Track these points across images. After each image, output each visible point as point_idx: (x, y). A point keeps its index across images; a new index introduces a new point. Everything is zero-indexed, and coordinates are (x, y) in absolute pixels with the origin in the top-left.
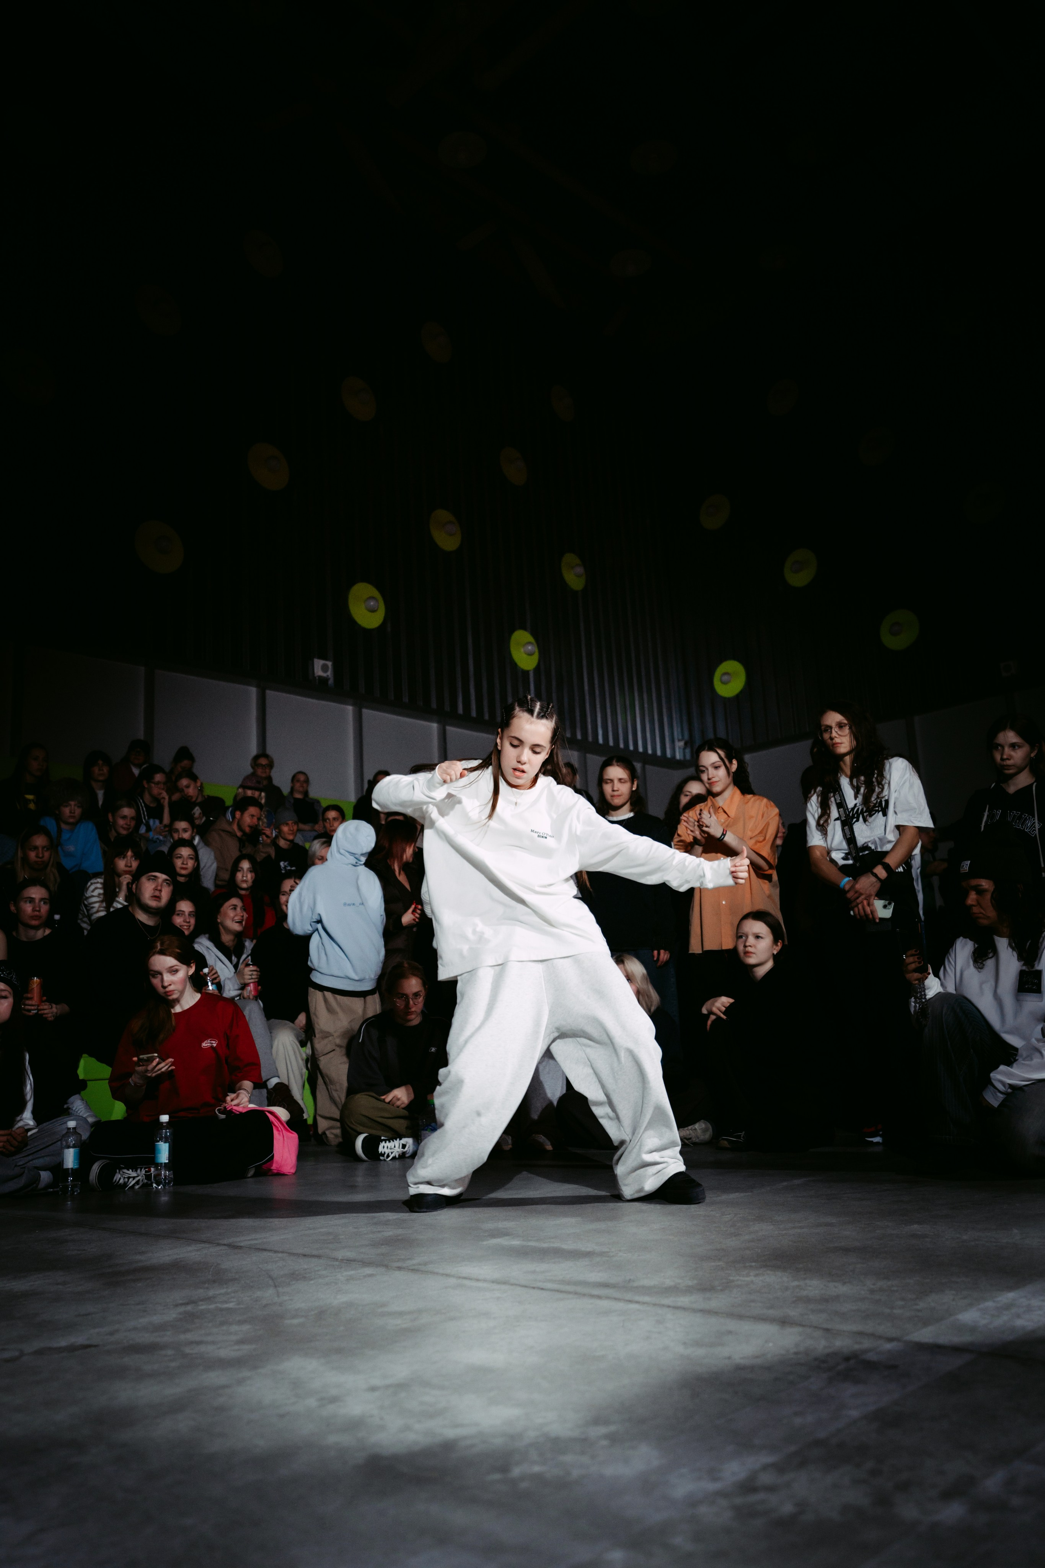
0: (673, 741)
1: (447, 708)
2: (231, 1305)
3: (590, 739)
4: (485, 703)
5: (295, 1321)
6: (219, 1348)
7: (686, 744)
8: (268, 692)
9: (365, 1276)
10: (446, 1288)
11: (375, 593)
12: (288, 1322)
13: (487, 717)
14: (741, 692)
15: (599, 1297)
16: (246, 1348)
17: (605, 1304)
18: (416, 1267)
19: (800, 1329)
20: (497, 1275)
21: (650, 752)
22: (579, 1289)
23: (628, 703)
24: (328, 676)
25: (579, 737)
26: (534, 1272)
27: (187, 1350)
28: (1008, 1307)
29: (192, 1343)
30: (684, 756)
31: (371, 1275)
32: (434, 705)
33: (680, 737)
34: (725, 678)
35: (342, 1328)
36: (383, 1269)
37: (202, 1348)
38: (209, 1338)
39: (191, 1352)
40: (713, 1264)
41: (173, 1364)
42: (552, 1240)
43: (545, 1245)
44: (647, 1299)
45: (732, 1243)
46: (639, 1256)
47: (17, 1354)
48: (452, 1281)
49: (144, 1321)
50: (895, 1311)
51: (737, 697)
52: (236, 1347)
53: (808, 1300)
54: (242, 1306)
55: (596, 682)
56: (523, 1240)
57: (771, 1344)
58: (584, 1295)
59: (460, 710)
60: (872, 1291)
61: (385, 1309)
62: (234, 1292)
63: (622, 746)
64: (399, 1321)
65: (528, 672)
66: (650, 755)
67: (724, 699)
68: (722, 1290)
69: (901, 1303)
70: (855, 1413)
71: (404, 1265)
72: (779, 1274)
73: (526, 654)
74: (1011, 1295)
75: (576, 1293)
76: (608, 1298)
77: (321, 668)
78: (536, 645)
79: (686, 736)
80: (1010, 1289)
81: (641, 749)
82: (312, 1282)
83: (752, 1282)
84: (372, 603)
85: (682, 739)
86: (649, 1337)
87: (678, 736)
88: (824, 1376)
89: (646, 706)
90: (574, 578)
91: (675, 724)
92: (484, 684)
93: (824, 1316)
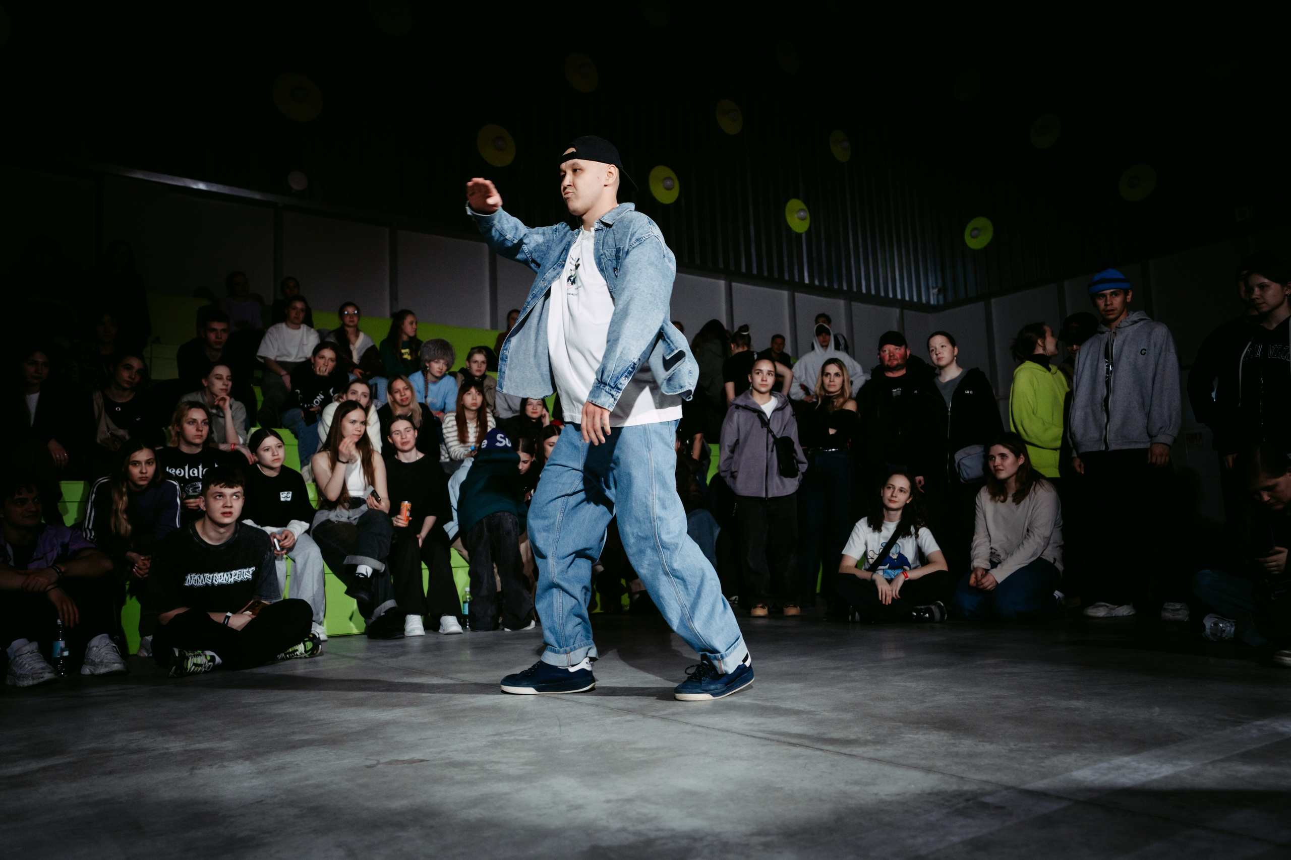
0: (928, 289)
1: (733, 268)
2: (525, 738)
3: (855, 289)
4: (765, 262)
5: (567, 751)
6: (510, 767)
7: (939, 291)
9: (626, 721)
10: (683, 732)
11: (672, 175)
12: (561, 751)
13: (766, 274)
14: (989, 244)
15: (794, 745)
16: (528, 767)
17: (797, 750)
18: (665, 716)
19: (940, 776)
20: (723, 726)
21: (907, 298)
22: (782, 738)
25: (845, 288)
26: (751, 724)
27: (488, 767)
28: (1119, 768)
29: (492, 762)
30: (938, 301)
31: (633, 721)
32: (721, 266)
33: (934, 285)
34: (975, 232)
35: (599, 758)
36: (641, 717)
37: (498, 767)
38: (505, 760)
39: (490, 768)
40: (893, 724)
41: (476, 776)
42: (775, 700)
43: (768, 704)
44: (830, 748)
45: (916, 708)
46: (838, 715)
47: (375, 762)
48: (689, 728)
49: (463, 745)
50: (1022, 766)
51: (986, 248)
52: (522, 767)
53: (957, 754)
54: (533, 739)
55: (860, 241)
56: (753, 700)
57: (913, 786)
58: (784, 743)
59: (744, 270)
60: (1011, 751)
61: (634, 746)
62: (530, 729)
63: (882, 294)
64: (640, 755)
65: (800, 234)
66: (907, 301)
67: (974, 251)
68: (892, 744)
69: (1031, 760)
70: (955, 839)
71: (659, 714)
72: (942, 733)
73: (799, 218)
74: (1126, 759)
75: (778, 741)
76: (801, 745)
78: (808, 213)
79: (940, 284)
80: (1127, 754)
81: (899, 297)
82: (587, 724)
83: (918, 739)
84: (668, 183)
85: (937, 287)
86: (821, 776)
87: (932, 283)
88: (944, 811)
89: (904, 259)
90: (841, 152)
91: (929, 274)
92: (764, 247)
93: (963, 767)
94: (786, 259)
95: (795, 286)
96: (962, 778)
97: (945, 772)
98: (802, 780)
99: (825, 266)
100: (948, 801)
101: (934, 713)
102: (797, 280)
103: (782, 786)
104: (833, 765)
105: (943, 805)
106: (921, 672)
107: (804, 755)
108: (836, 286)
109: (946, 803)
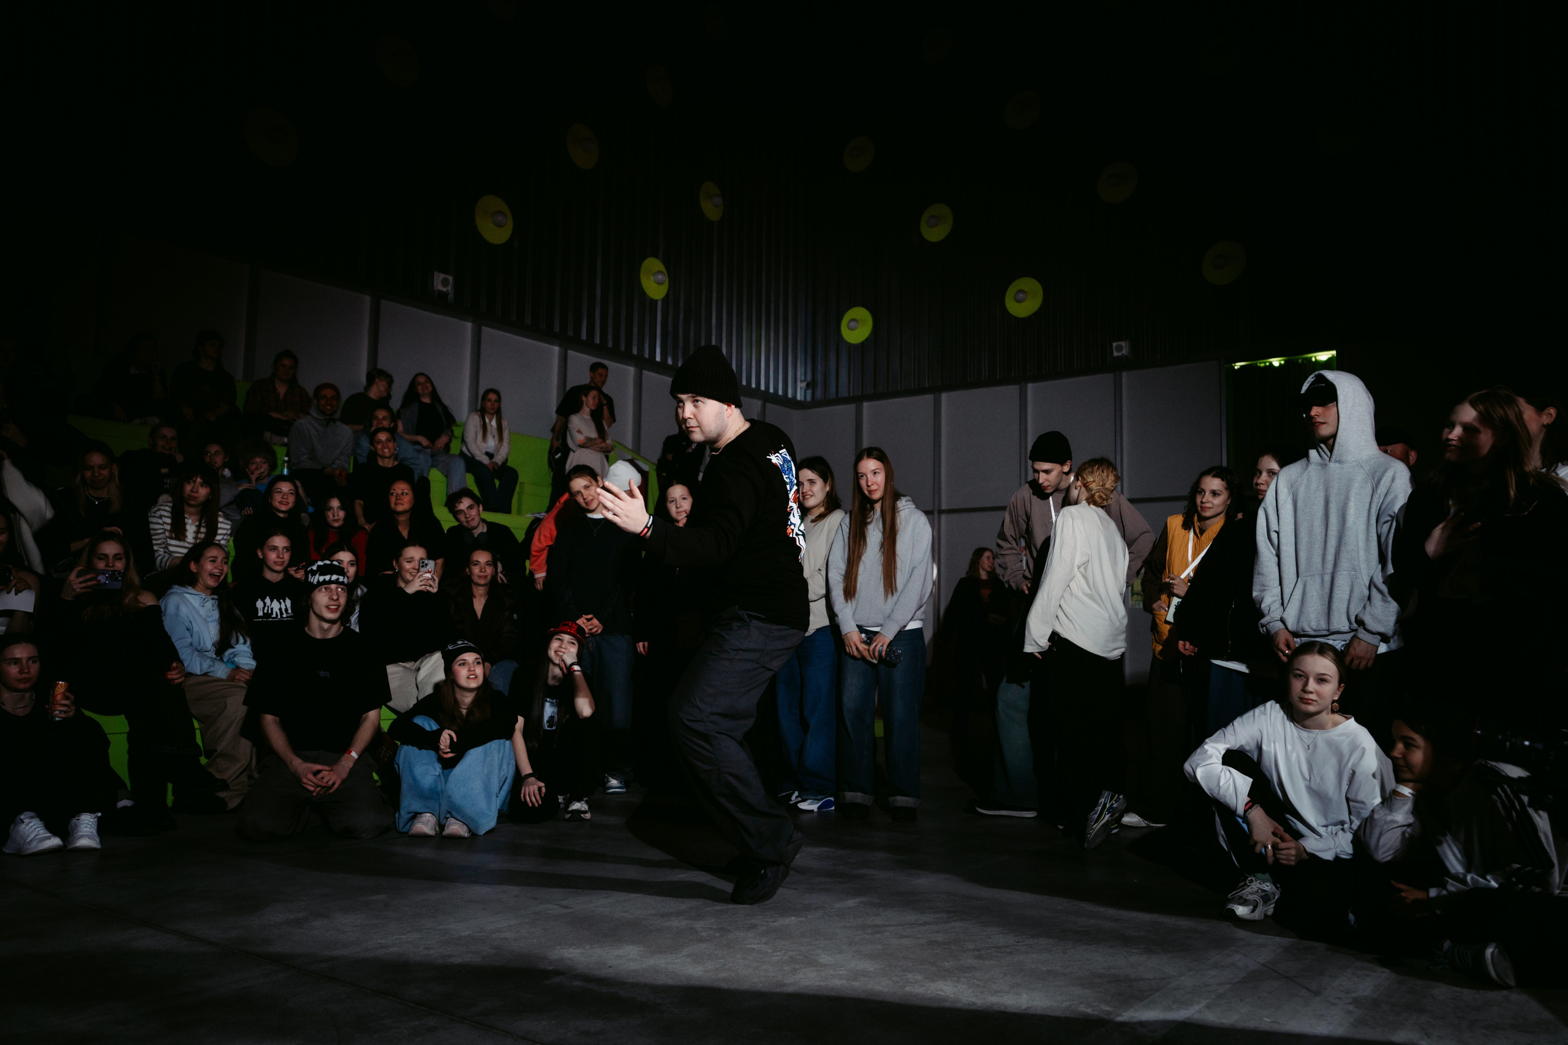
0: (795, 382)
1: (571, 333)
4: (610, 329)
7: (808, 385)
8: (383, 302)
11: (505, 208)
13: (610, 345)
14: (867, 339)
21: (771, 391)
23: (754, 339)
24: (448, 290)
30: (805, 397)
32: (557, 329)
33: (803, 378)
34: (853, 324)
51: (863, 343)
55: (724, 317)
59: (584, 337)
65: (656, 301)
66: (770, 393)
67: (850, 344)
73: (655, 282)
77: (442, 283)
78: (667, 275)
79: (809, 378)
81: (763, 388)
84: (500, 218)
85: (805, 380)
87: (801, 377)
89: (772, 344)
90: (712, 208)
91: (799, 365)
92: (611, 310)
94: (635, 330)
95: (644, 363)
99: (681, 344)
102: (647, 356)
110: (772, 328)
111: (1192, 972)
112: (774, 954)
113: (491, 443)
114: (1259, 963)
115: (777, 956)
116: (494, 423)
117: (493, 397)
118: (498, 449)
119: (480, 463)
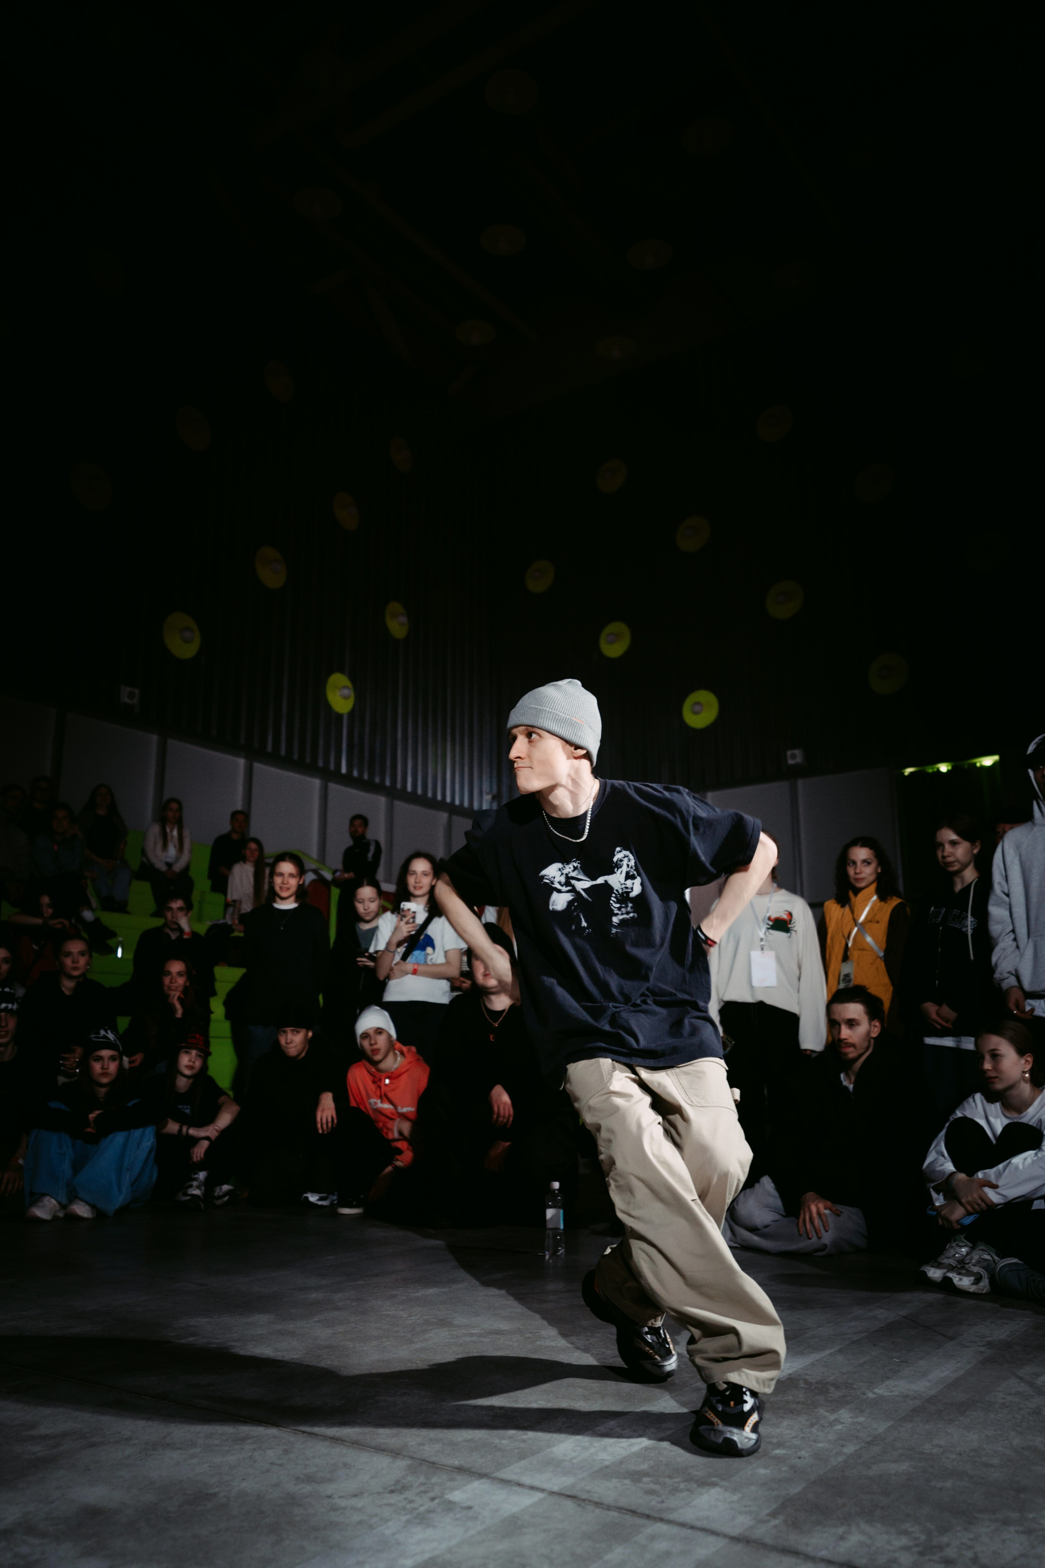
0: (481, 793)
1: (256, 745)
3: (399, 786)
4: (296, 742)
7: (494, 798)
8: (68, 714)
11: (193, 625)
13: (296, 757)
15: (245, 1420)
17: (246, 1428)
18: (83, 1378)
21: (457, 802)
23: (439, 752)
24: (134, 703)
25: (388, 783)
32: (242, 741)
33: (488, 790)
59: (270, 748)
63: (430, 795)
65: (342, 715)
66: (457, 806)
73: (342, 696)
76: (252, 1421)
77: (129, 696)
78: (353, 691)
79: (495, 790)
81: (448, 800)
84: (188, 634)
85: (491, 791)
86: (268, 1471)
87: (486, 788)
88: (404, 1518)
89: (458, 758)
90: (397, 626)
91: (484, 778)
93: (437, 1446)
94: (321, 742)
95: (330, 775)
96: (434, 1463)
97: (416, 1456)
98: (244, 1479)
99: (366, 754)
100: (411, 1502)
101: (421, 1361)
102: (333, 769)
103: (217, 1490)
104: (286, 1452)
105: (404, 1509)
106: (417, 1294)
107: (253, 1437)
108: (377, 780)
109: (409, 1506)
110: (457, 741)
111: (831, 1324)
112: (408, 1319)
113: (172, 851)
114: (901, 1315)
115: (411, 1320)
116: (175, 833)
117: (174, 806)
118: (177, 859)
119: (158, 871)
